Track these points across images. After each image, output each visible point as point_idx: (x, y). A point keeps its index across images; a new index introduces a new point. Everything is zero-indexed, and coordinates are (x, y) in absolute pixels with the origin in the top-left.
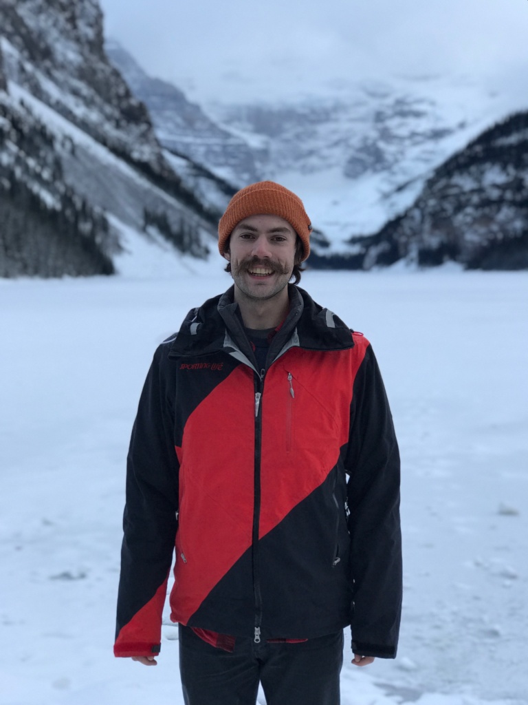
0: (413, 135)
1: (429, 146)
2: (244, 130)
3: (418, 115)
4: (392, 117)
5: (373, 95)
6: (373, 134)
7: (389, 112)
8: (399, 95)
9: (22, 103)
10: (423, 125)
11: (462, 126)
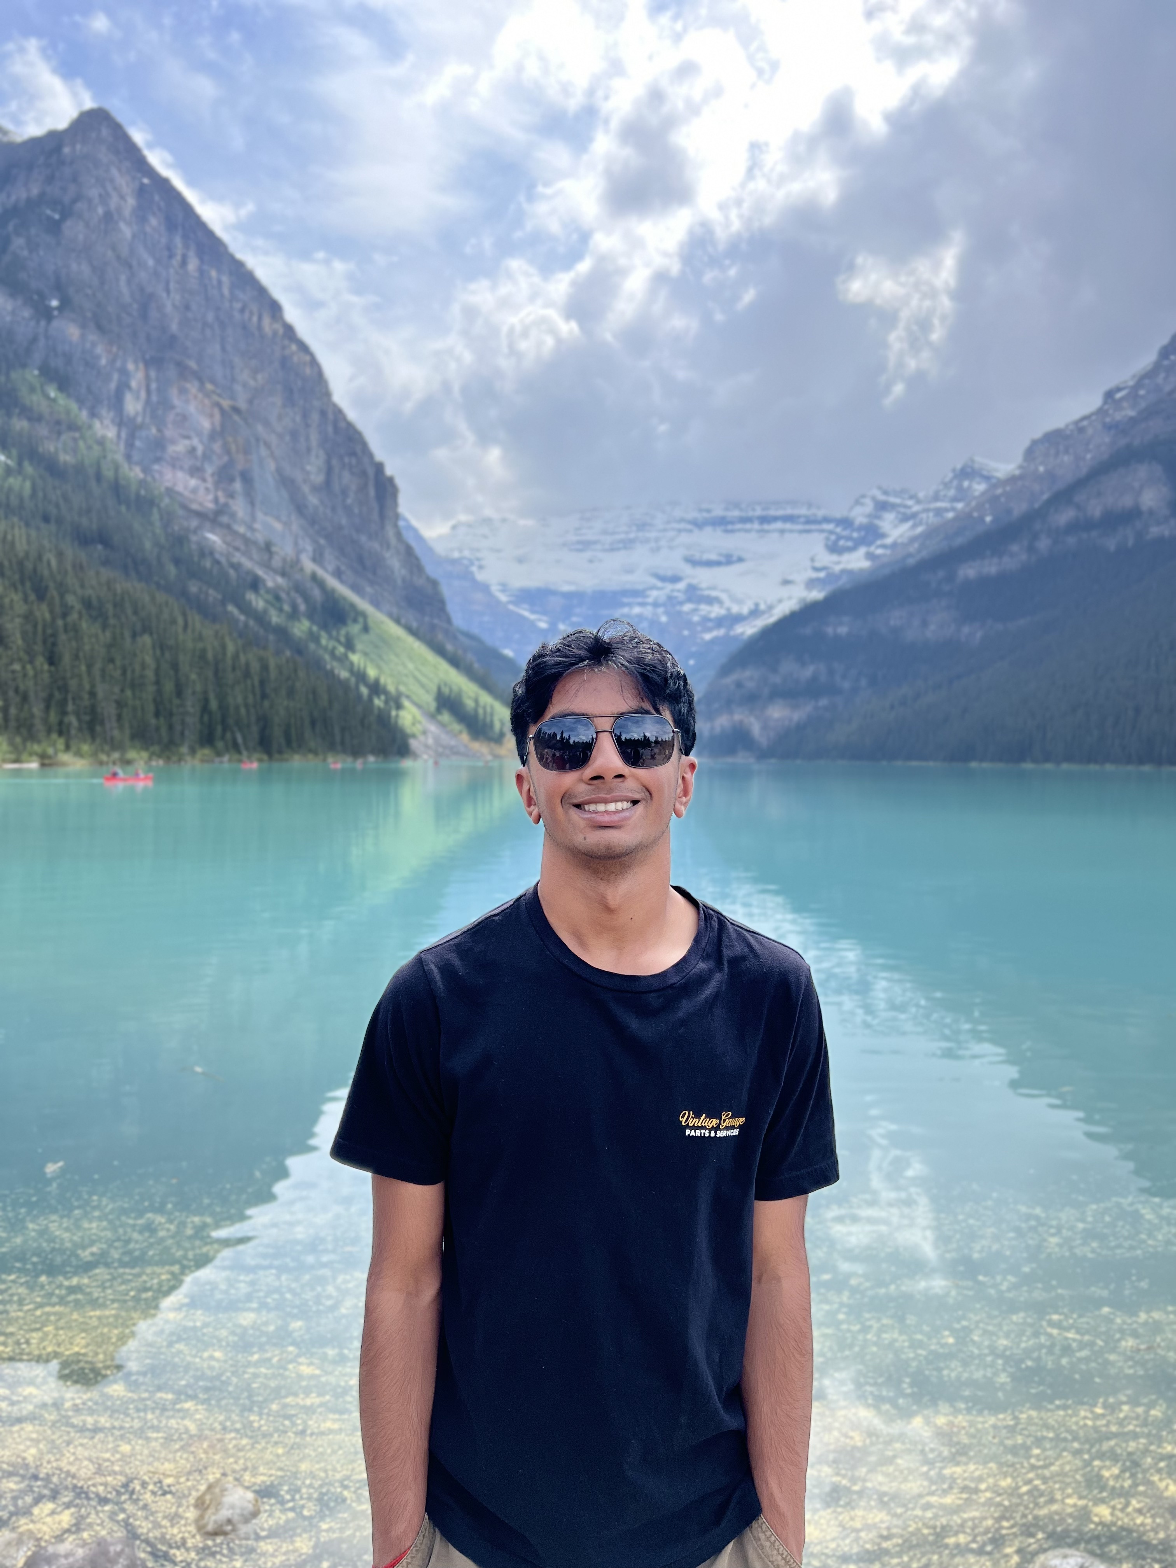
0: (706, 619)
1: (721, 632)
2: (533, 612)
3: (711, 601)
4: (681, 603)
5: (663, 579)
6: (664, 619)
7: (681, 596)
8: (694, 582)
9: (314, 577)
10: (716, 611)
11: (755, 613)
